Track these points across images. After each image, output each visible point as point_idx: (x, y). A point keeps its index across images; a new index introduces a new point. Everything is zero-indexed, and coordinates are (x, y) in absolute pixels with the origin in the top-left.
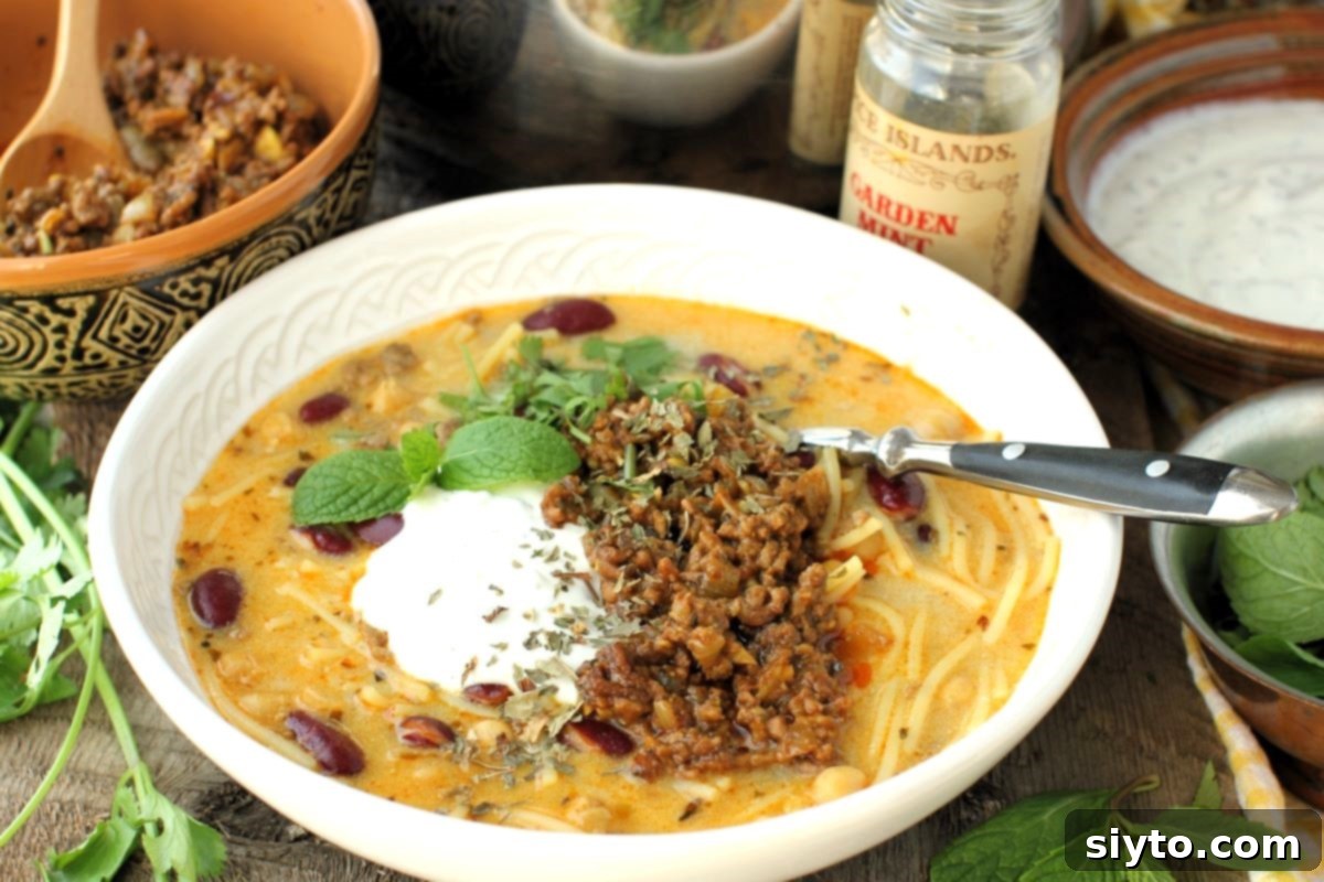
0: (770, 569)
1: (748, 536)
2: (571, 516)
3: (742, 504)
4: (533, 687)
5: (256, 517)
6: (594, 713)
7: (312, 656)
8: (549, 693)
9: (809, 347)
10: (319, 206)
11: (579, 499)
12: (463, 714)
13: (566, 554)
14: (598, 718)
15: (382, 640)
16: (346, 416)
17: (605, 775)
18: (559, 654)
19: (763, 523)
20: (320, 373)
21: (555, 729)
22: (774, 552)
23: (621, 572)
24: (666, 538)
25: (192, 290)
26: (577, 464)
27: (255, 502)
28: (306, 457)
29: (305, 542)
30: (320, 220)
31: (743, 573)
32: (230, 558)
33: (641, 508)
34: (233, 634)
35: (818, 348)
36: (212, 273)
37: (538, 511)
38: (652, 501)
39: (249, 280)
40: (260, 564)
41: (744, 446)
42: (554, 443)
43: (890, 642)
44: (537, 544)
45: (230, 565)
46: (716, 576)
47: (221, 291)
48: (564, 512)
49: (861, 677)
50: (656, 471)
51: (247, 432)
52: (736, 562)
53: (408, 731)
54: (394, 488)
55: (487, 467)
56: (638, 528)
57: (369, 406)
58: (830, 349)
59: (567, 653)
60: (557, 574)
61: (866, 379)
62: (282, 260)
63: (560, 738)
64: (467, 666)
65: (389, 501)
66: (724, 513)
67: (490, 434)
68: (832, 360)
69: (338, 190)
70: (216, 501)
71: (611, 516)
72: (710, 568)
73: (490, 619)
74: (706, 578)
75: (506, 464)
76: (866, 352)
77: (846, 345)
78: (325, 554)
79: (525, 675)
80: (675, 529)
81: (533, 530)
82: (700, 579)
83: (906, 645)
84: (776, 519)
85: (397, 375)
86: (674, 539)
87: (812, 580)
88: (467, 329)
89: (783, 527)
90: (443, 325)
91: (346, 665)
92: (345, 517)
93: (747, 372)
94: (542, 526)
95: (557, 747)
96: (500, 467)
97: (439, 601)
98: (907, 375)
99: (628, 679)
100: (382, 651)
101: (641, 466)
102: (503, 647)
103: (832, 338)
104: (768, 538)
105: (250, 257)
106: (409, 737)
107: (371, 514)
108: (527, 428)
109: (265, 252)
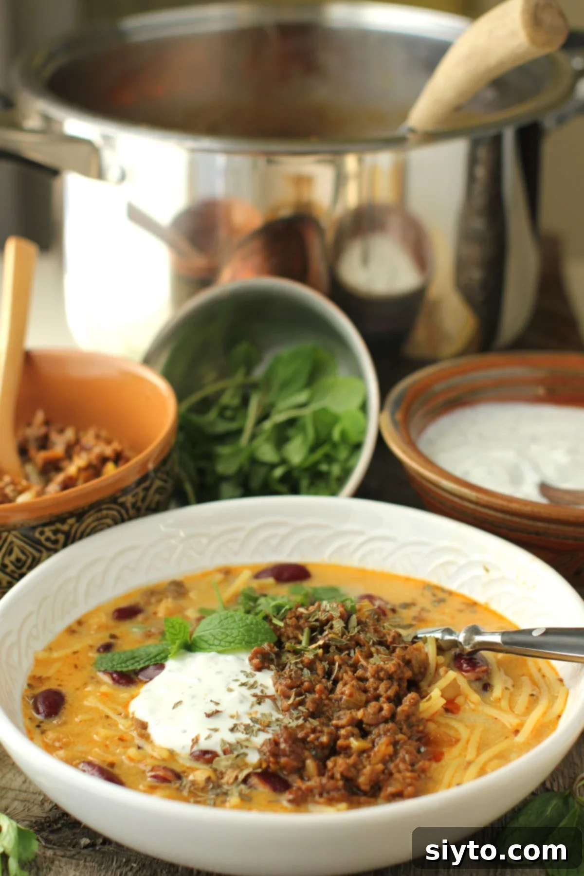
0: (385, 695)
1: (373, 676)
2: (266, 665)
3: (372, 660)
4: (231, 752)
5: (76, 666)
6: (268, 767)
7: (100, 733)
8: (242, 756)
9: (428, 593)
10: (134, 496)
11: (273, 656)
12: (188, 768)
13: (261, 685)
14: (270, 770)
15: (144, 726)
16: (140, 618)
17: (270, 802)
18: (250, 736)
19: (382, 669)
20: (128, 596)
21: (241, 776)
22: (388, 686)
23: (293, 692)
24: (324, 677)
25: (53, 537)
26: (275, 639)
27: (78, 658)
28: (113, 637)
29: (106, 679)
30: (134, 505)
31: (367, 697)
32: (60, 685)
33: (309, 659)
34: (55, 722)
35: (434, 595)
36: (65, 528)
37: (247, 661)
38: (316, 655)
39: (89, 534)
40: (78, 689)
41: (376, 631)
42: (260, 627)
43: (458, 741)
44: (244, 679)
45: (60, 688)
46: (351, 695)
47: (70, 539)
48: (262, 662)
49: (437, 757)
50: (321, 642)
51: (80, 623)
52: (365, 691)
53: (153, 774)
54: (163, 652)
55: (218, 639)
56: (306, 671)
57: (155, 613)
58: (441, 595)
59: (256, 736)
60: (255, 695)
61: (461, 611)
62: (109, 526)
63: (245, 781)
64: (193, 740)
65: (158, 658)
66: (359, 664)
67: (221, 621)
68: (442, 601)
69: (147, 489)
70: (55, 655)
71: (291, 664)
72: (347, 692)
73: (209, 716)
74: (344, 697)
75: (229, 639)
76: (463, 596)
77: (450, 593)
78: (117, 685)
79: (228, 746)
80: (328, 674)
81: (242, 672)
82: (341, 699)
83: (468, 741)
84: (390, 666)
85: (175, 598)
86: (329, 679)
87: (410, 702)
88: (219, 577)
89: (395, 672)
90: (206, 575)
91: (121, 739)
92: (131, 668)
93: (387, 603)
94: (249, 669)
95: (243, 786)
96: (225, 640)
97: (179, 707)
98: (486, 609)
99: (290, 746)
100: (143, 731)
101: (312, 640)
102: (216, 730)
103: (442, 590)
104: (385, 678)
105: (89, 520)
106: (154, 777)
107: (147, 664)
108: (244, 618)
109: (99, 519)
